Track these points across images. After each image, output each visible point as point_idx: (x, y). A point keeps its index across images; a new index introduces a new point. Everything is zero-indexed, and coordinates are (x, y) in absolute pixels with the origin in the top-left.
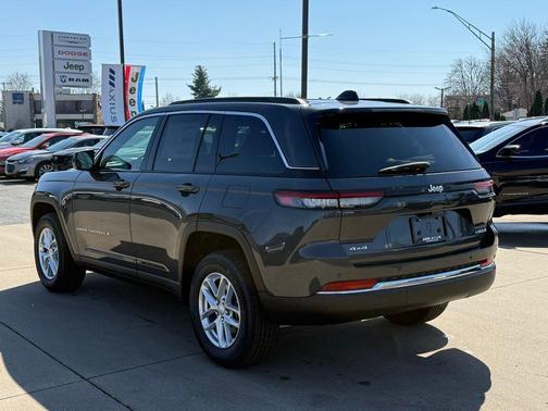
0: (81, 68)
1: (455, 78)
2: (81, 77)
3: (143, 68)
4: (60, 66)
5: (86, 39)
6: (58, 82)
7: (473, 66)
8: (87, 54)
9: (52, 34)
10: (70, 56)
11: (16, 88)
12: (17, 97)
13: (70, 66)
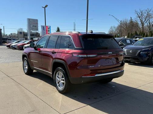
0: (36, 26)
1: (111, 30)
2: (36, 28)
3: (50, 26)
4: (31, 26)
5: (37, 20)
6: (31, 29)
7: (114, 27)
8: (37, 24)
9: (30, 19)
10: (33, 24)
11: (20, 31)
12: (21, 33)
13: (33, 26)
